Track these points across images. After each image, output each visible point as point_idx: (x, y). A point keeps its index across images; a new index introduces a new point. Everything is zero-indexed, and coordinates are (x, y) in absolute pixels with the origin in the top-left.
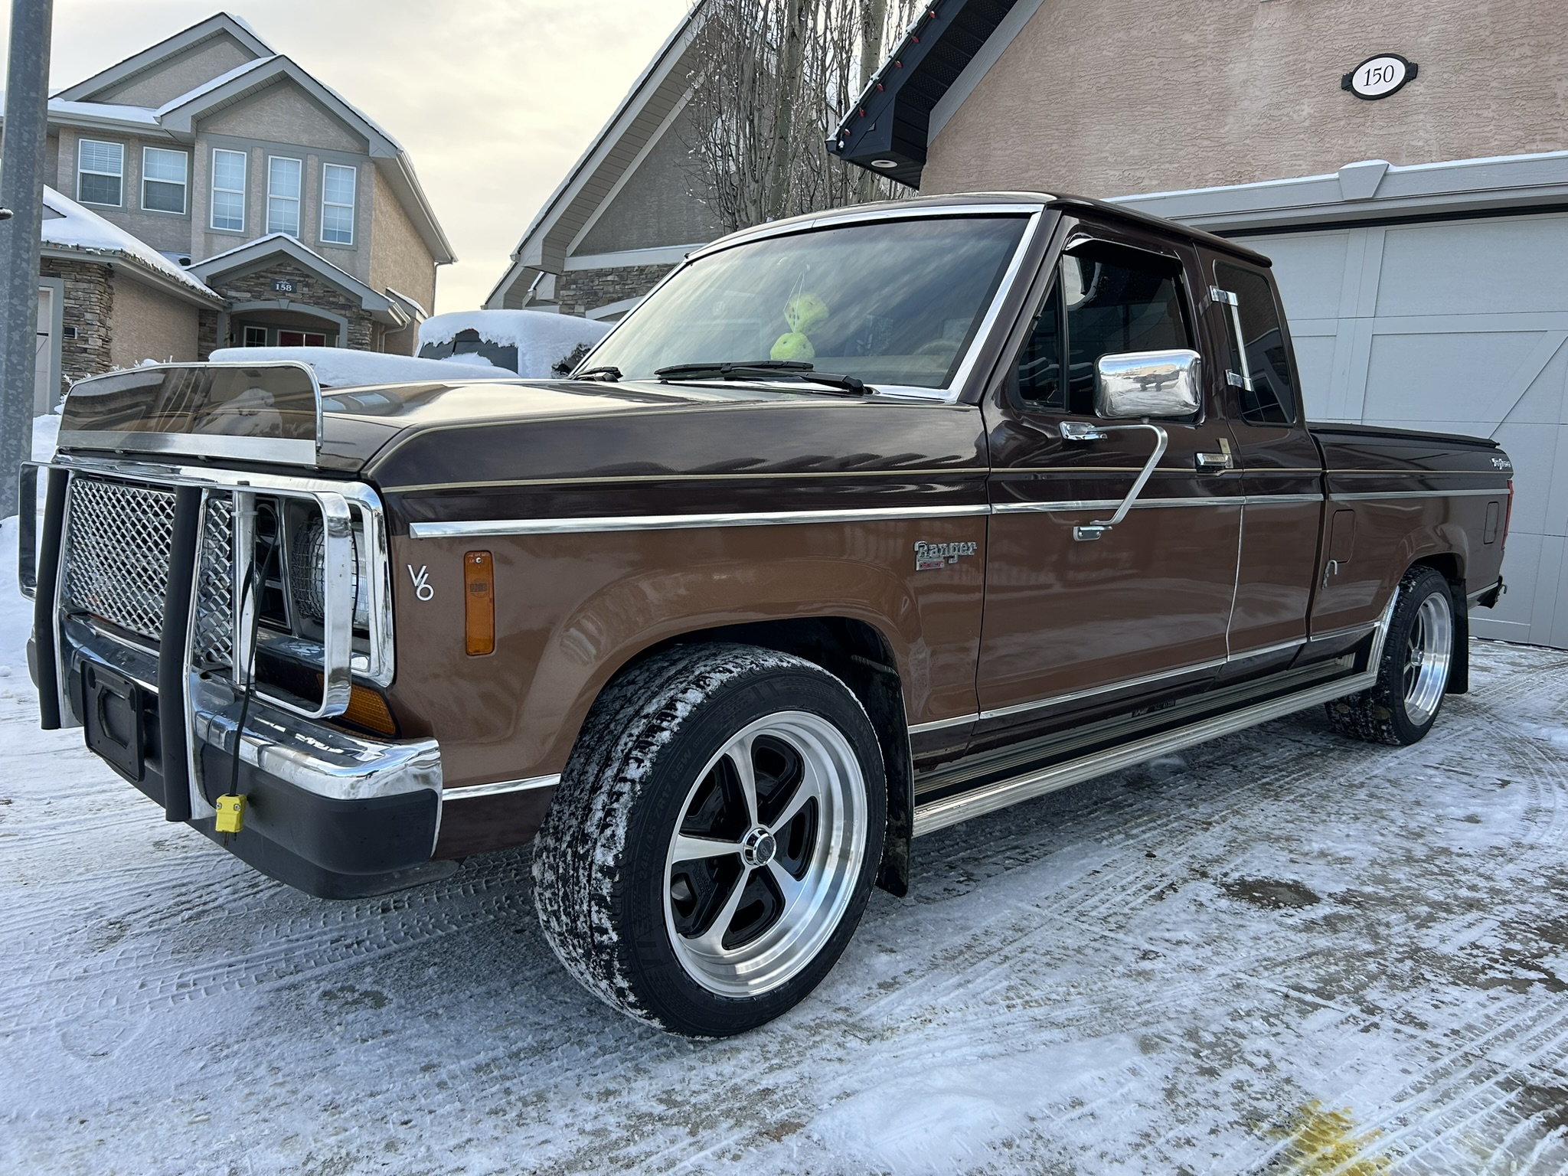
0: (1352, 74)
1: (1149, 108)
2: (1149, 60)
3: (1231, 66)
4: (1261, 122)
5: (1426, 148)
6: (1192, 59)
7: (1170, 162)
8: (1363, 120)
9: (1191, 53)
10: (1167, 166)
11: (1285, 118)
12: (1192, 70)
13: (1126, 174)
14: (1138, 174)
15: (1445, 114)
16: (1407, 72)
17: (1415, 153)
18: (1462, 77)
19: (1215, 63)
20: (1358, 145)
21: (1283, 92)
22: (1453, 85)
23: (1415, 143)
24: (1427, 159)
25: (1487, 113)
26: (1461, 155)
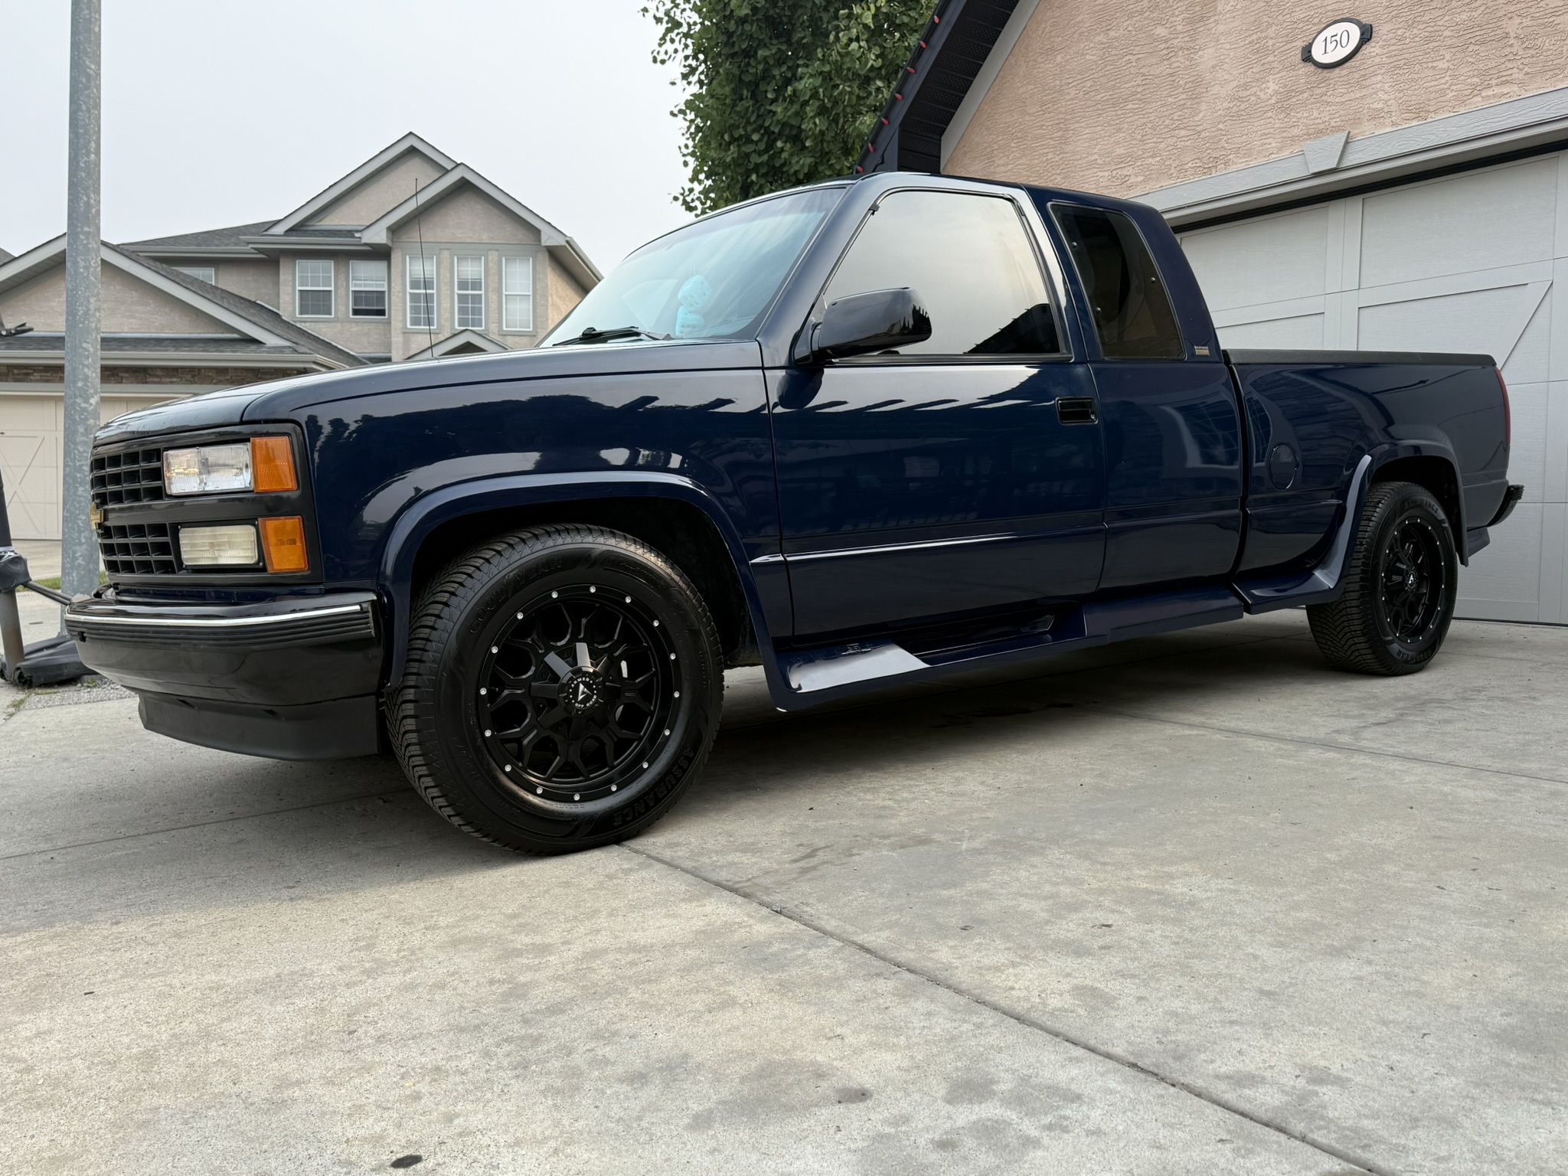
0: (1311, 45)
2: (1127, 58)
3: (1201, 53)
4: (1231, 105)
5: (1386, 110)
6: (1163, 51)
8: (1324, 89)
9: (1164, 45)
11: (1253, 98)
12: (1163, 62)
15: (1401, 72)
16: (1362, 34)
17: (1376, 116)
18: (1415, 31)
19: (1186, 52)
20: (1322, 115)
21: (1250, 72)
22: (1408, 40)
23: (1375, 106)
24: (1388, 121)
25: (1441, 65)
26: (1419, 112)
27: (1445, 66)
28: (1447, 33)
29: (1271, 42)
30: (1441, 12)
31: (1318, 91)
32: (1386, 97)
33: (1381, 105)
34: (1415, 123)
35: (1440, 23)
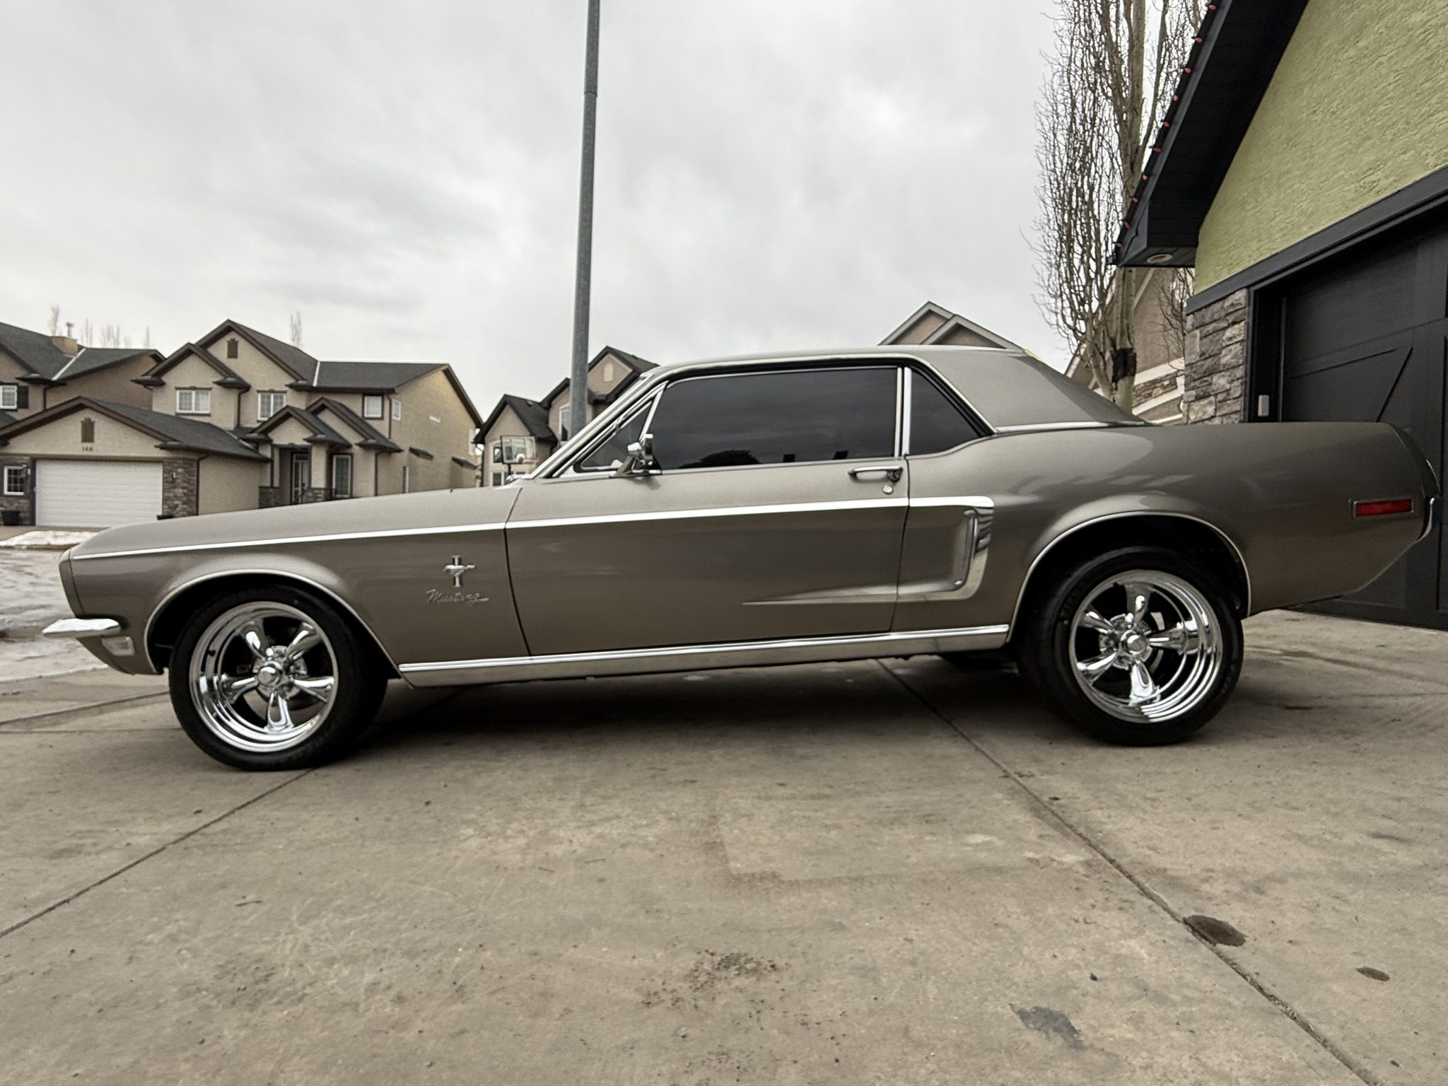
1: (1382, 108)
2: (1377, 62)
6: (1422, 37)
7: (1404, 153)
9: (1422, 30)
10: (1403, 156)
12: (1422, 48)
13: (1362, 183)
14: (1373, 178)
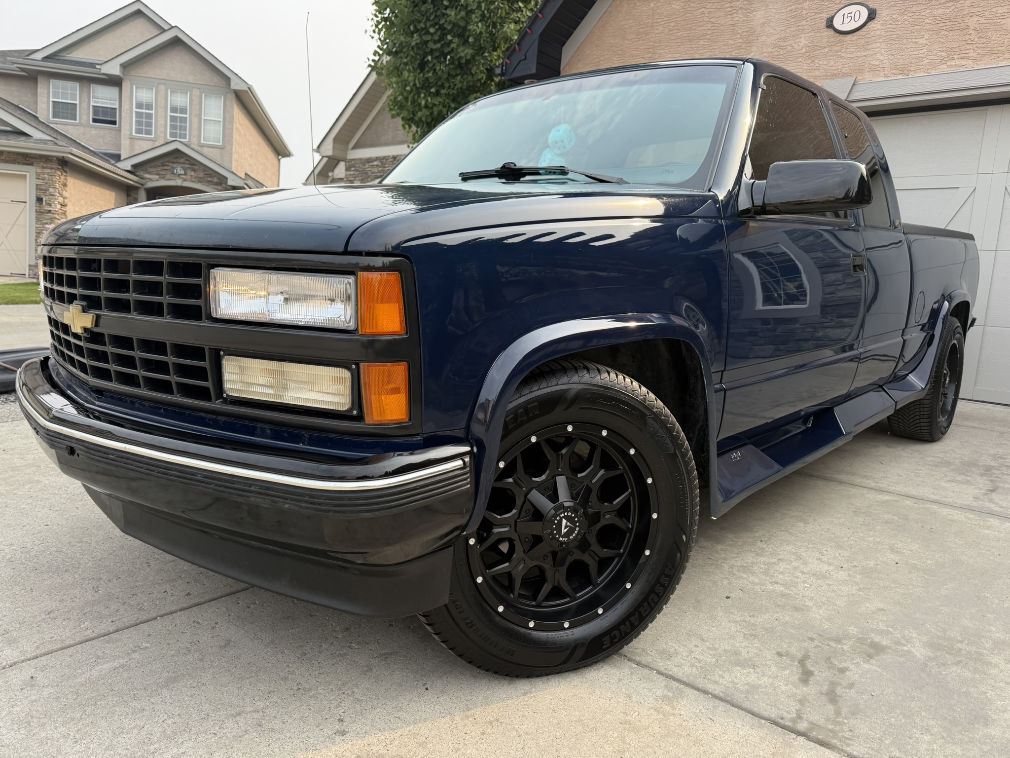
0: (833, 17)
3: (755, 13)
4: (774, 50)
5: (881, 66)
6: (729, 9)
8: (839, 48)
11: (789, 48)
12: (729, 16)
15: (894, 42)
16: (869, 15)
17: (874, 70)
18: (905, 17)
19: (744, 11)
20: (837, 64)
21: (788, 30)
22: (900, 23)
23: (874, 62)
24: (882, 73)
25: (921, 41)
26: (904, 70)
27: (924, 42)
28: (927, 21)
29: (805, 12)
30: (924, 7)
31: (836, 48)
32: (882, 58)
33: (878, 63)
34: (900, 77)
35: (923, 14)
